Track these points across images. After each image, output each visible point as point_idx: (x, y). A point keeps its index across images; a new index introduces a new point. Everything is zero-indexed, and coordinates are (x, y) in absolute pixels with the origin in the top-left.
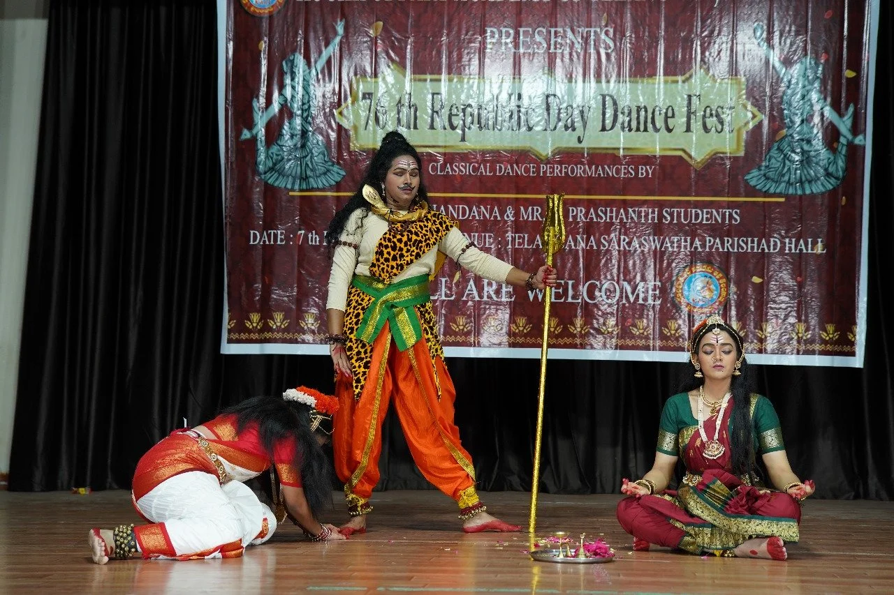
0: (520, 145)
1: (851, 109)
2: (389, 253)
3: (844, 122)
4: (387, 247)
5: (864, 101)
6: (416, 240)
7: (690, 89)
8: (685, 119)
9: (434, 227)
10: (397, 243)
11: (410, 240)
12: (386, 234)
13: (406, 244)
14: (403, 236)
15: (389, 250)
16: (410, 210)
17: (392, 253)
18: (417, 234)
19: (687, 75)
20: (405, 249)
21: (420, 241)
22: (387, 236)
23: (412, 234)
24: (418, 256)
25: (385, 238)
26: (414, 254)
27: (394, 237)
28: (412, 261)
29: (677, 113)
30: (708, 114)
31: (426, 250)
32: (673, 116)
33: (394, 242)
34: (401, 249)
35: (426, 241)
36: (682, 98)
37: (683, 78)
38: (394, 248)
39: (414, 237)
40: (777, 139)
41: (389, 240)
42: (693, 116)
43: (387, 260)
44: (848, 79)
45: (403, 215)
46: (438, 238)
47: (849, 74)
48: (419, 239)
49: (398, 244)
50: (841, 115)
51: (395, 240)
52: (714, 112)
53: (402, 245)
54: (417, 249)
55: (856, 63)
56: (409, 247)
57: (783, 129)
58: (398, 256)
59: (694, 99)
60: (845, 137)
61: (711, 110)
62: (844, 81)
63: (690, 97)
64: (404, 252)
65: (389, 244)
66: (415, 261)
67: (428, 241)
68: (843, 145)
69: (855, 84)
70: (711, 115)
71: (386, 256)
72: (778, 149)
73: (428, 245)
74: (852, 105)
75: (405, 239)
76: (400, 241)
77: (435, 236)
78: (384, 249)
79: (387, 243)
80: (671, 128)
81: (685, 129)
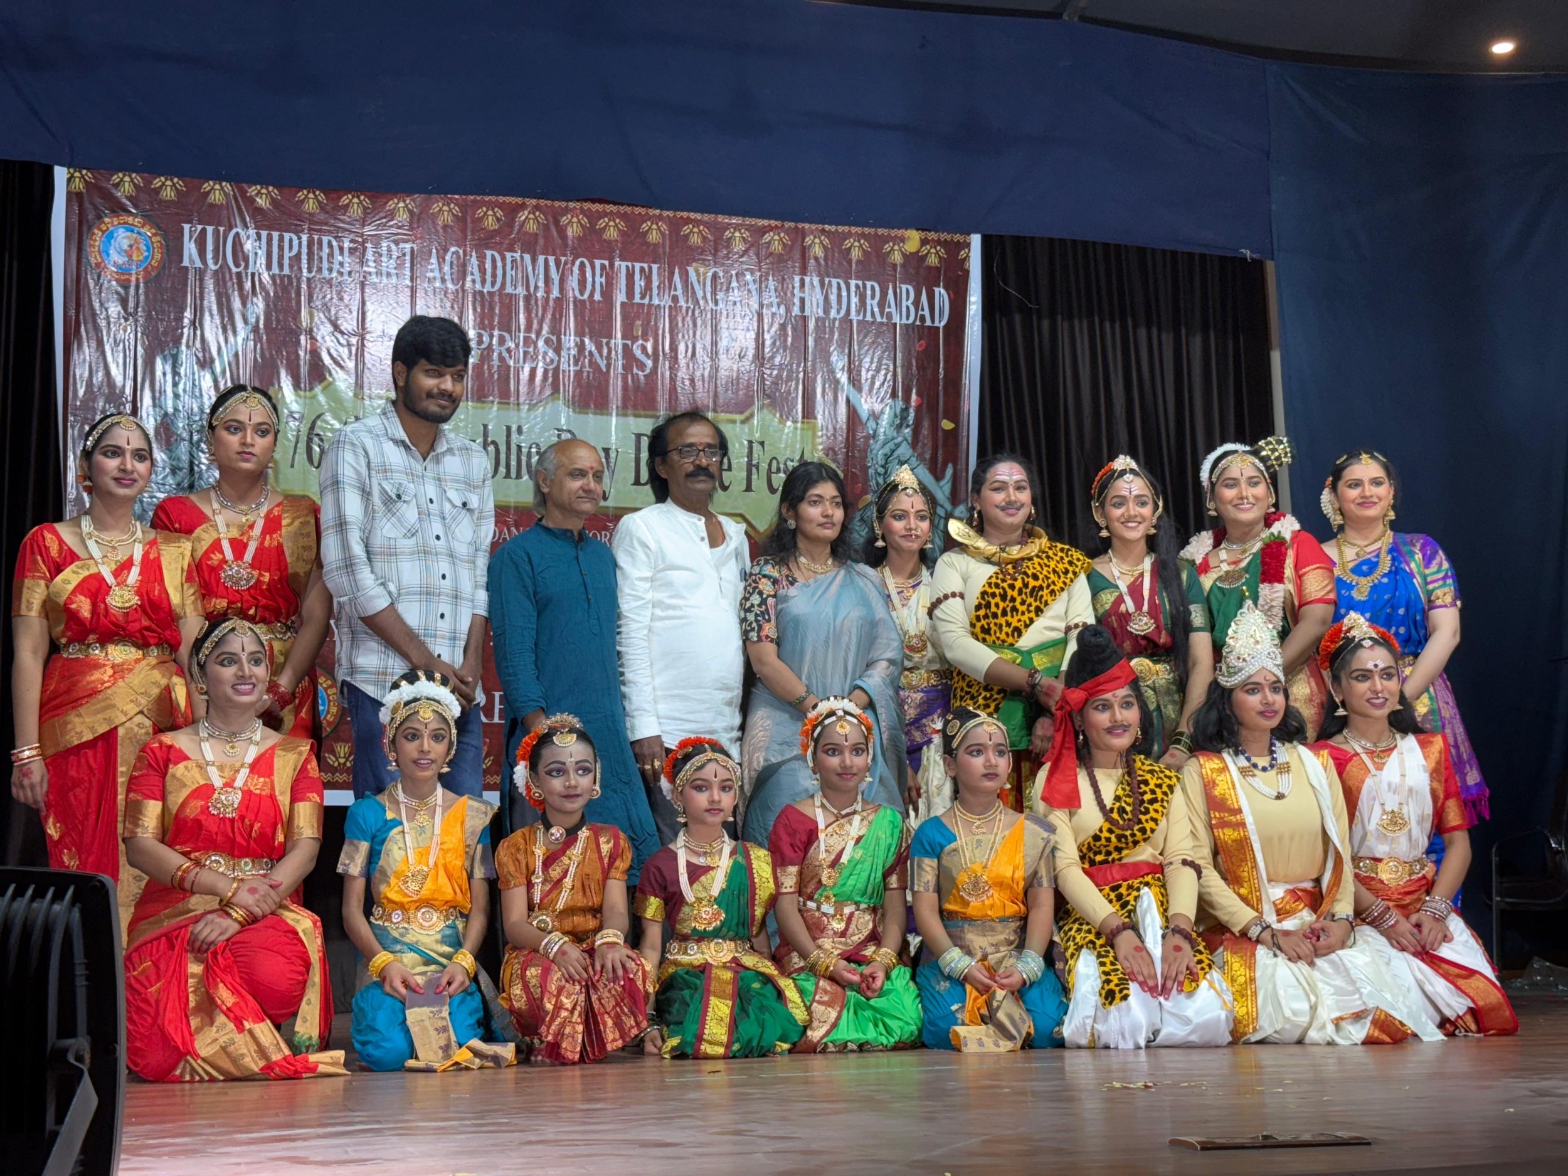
0: (521, 500)
1: (949, 471)
2: (997, 605)
3: (941, 488)
4: (994, 595)
5: (964, 462)
6: (1034, 587)
7: (751, 433)
8: (744, 474)
9: (1061, 566)
10: (1007, 589)
11: (1026, 585)
12: (991, 577)
13: (1020, 592)
14: (1016, 580)
15: (998, 599)
16: (1022, 542)
17: (1002, 605)
18: (1035, 577)
19: (747, 414)
20: (1019, 600)
21: (1041, 588)
22: (994, 580)
23: (1028, 576)
24: (1039, 611)
25: (990, 584)
26: (1032, 608)
27: (1003, 581)
28: (1032, 621)
29: (734, 466)
30: (774, 469)
31: (1049, 599)
32: (730, 469)
33: (1003, 588)
34: (1013, 600)
35: (1048, 586)
36: (741, 444)
37: (742, 417)
38: (1004, 597)
39: (1032, 583)
40: (860, 506)
41: (997, 586)
42: (754, 470)
43: (995, 616)
44: (946, 432)
45: (1015, 552)
46: (1068, 581)
47: (947, 425)
48: (1037, 584)
49: (1010, 592)
50: (938, 478)
51: (1005, 585)
52: (782, 466)
53: (1015, 594)
54: (1036, 600)
55: (954, 412)
56: (1024, 596)
57: (867, 493)
58: (1008, 609)
59: (756, 446)
60: (942, 506)
61: (778, 463)
62: (940, 434)
63: (750, 442)
64: (1017, 604)
65: (997, 591)
66: (1035, 619)
67: (1052, 587)
68: (941, 517)
69: (953, 438)
70: (778, 470)
71: (993, 609)
72: (862, 519)
73: (1052, 592)
74: (950, 465)
75: (1018, 584)
76: (1012, 587)
77: (1063, 579)
78: (990, 599)
79: (994, 590)
80: (727, 484)
81: (744, 488)
